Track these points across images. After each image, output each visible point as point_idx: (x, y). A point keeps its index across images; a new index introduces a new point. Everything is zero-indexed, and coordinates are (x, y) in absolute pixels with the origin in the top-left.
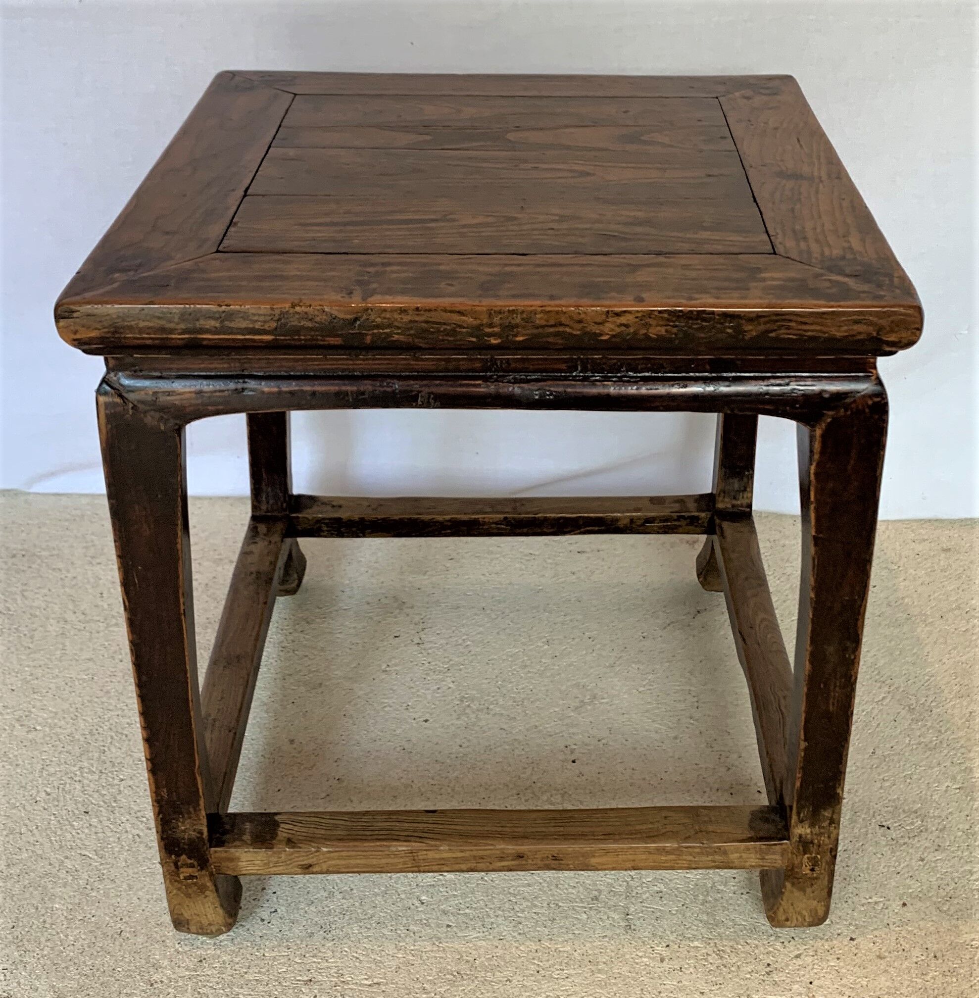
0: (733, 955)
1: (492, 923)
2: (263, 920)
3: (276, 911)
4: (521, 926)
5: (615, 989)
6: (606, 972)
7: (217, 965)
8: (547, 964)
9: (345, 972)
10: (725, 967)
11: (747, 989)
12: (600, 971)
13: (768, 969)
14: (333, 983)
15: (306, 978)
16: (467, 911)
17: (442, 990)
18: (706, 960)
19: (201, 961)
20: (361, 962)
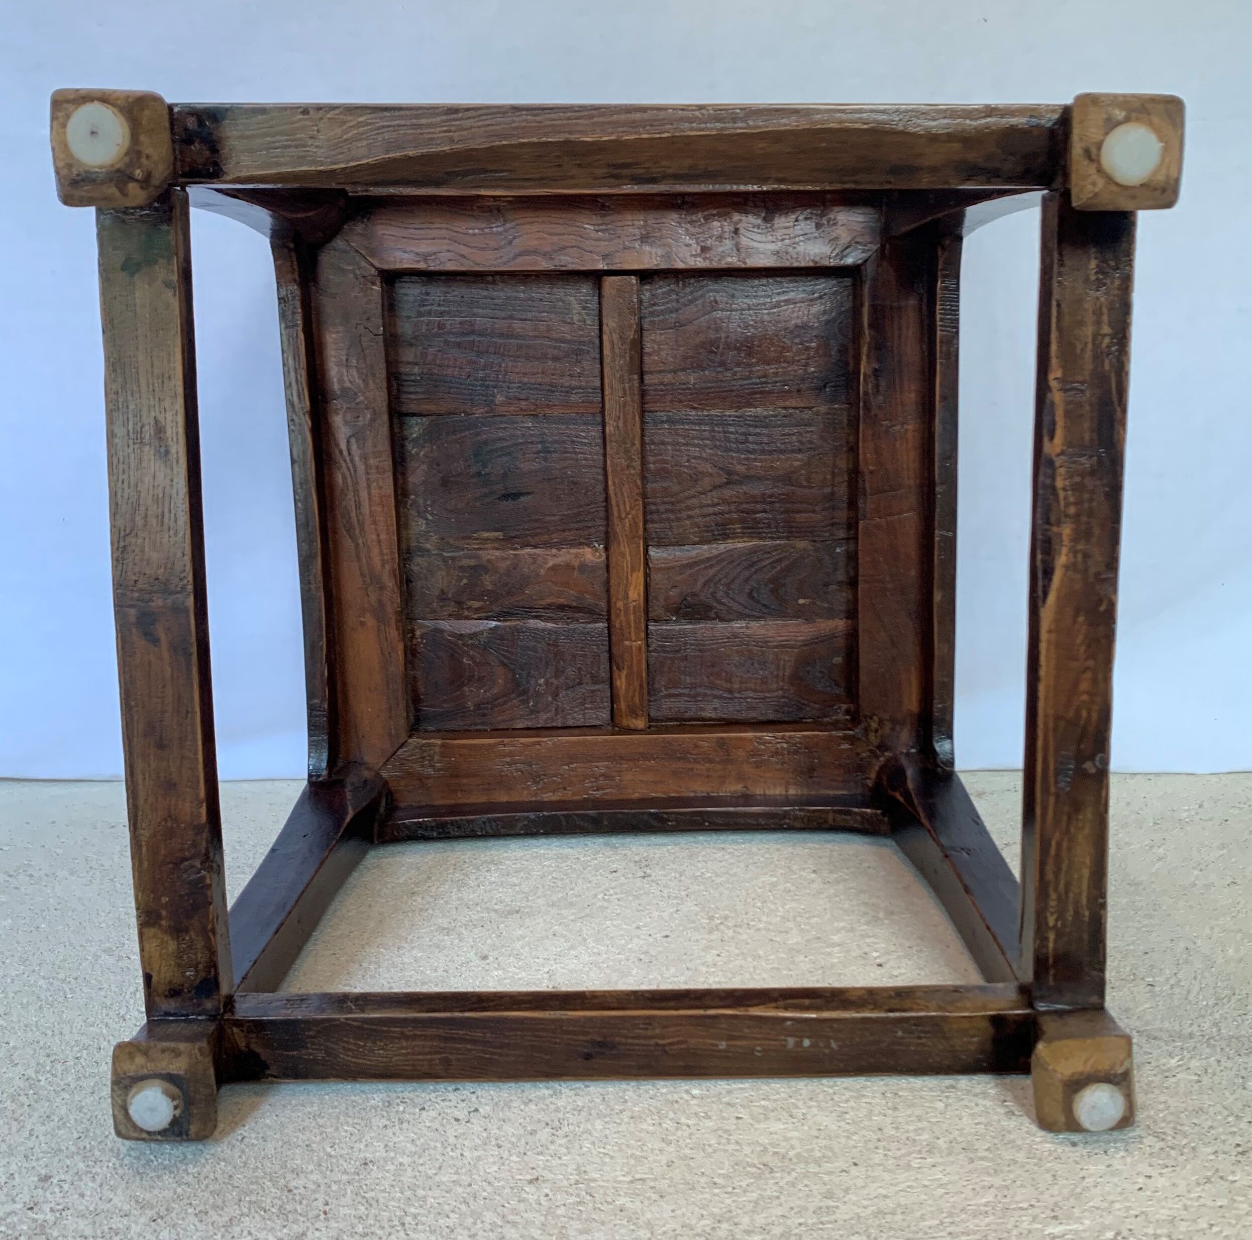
0: (1179, 1137)
1: (804, 1114)
2: (457, 1120)
3: (476, 1110)
4: (847, 1116)
5: (1012, 1176)
6: (992, 1160)
7: (392, 1167)
8: (899, 1153)
9: (588, 1169)
10: (1172, 1148)
11: (1217, 1171)
12: (982, 1159)
13: (1240, 1149)
14: (573, 1182)
15: (529, 1177)
16: (763, 1103)
17: (744, 1184)
18: (1141, 1143)
19: (366, 1164)
20: (612, 1157)
